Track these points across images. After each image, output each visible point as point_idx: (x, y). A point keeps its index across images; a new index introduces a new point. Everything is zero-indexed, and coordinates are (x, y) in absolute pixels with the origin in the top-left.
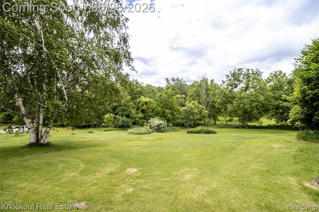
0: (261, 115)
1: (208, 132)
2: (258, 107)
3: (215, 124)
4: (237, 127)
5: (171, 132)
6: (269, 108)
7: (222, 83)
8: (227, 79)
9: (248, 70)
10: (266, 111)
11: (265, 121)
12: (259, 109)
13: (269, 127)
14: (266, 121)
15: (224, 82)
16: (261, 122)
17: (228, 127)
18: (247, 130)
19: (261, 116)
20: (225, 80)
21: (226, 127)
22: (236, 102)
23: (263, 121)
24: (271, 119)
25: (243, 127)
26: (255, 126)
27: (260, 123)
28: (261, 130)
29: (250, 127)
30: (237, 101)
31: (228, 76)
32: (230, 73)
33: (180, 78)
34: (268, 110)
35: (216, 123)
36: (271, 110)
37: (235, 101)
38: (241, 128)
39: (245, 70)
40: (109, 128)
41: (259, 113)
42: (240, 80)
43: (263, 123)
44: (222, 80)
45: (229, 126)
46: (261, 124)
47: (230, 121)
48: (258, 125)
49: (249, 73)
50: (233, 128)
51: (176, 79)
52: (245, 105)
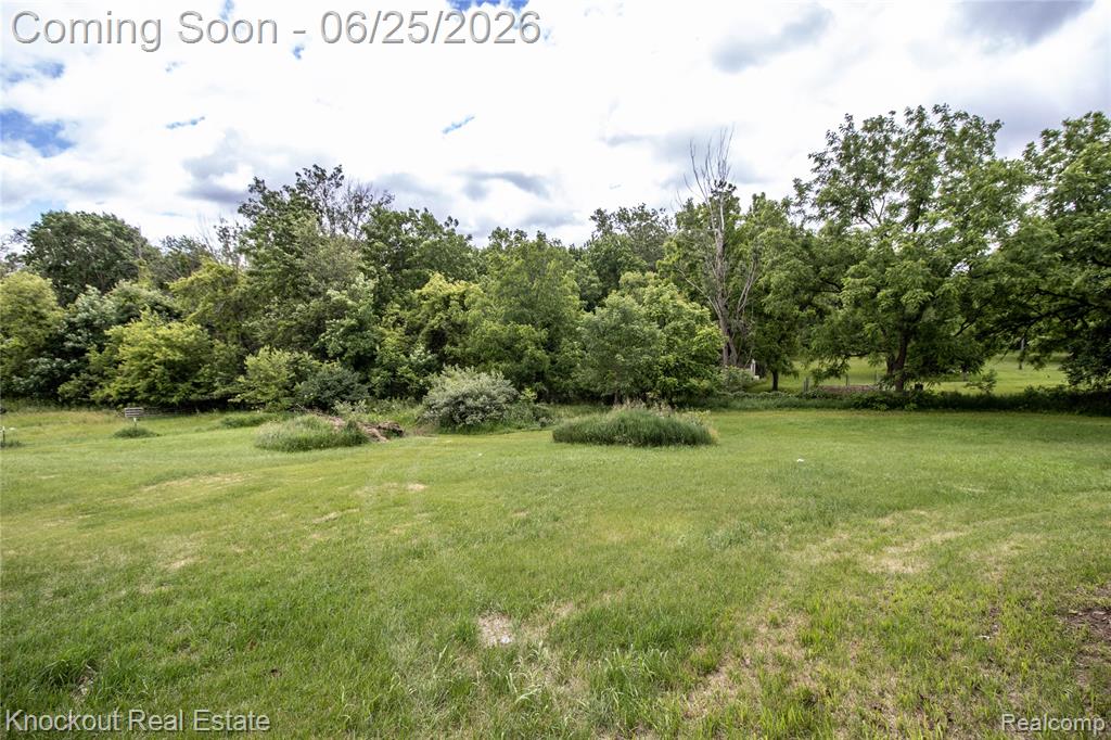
0: (988, 346)
1: (657, 439)
2: (976, 305)
3: (775, 387)
4: (866, 403)
5: (520, 428)
6: (1031, 308)
7: (793, 194)
8: (816, 175)
9: (921, 116)
10: (1019, 321)
11: (1010, 375)
12: (979, 313)
13: (1030, 403)
14: (1015, 375)
15: (801, 189)
16: (990, 379)
17: (823, 401)
18: (914, 415)
19: (990, 350)
20: (807, 177)
21: (811, 402)
22: (858, 281)
23: (1001, 375)
24: (1039, 363)
25: (894, 404)
26: (956, 395)
27: (985, 384)
28: (986, 417)
29: (926, 404)
30: (862, 275)
31: (820, 159)
32: (831, 143)
33: (648, 209)
34: (1027, 321)
35: (780, 385)
36: (1040, 318)
37: (853, 276)
38: (884, 407)
39: (900, 121)
40: (259, 414)
41: (982, 335)
42: (882, 177)
43: (998, 384)
44: (796, 180)
45: (826, 397)
46: (990, 386)
47: (834, 372)
48: (974, 391)
49: (925, 132)
50: (846, 407)
51: (635, 214)
52: (904, 291)
